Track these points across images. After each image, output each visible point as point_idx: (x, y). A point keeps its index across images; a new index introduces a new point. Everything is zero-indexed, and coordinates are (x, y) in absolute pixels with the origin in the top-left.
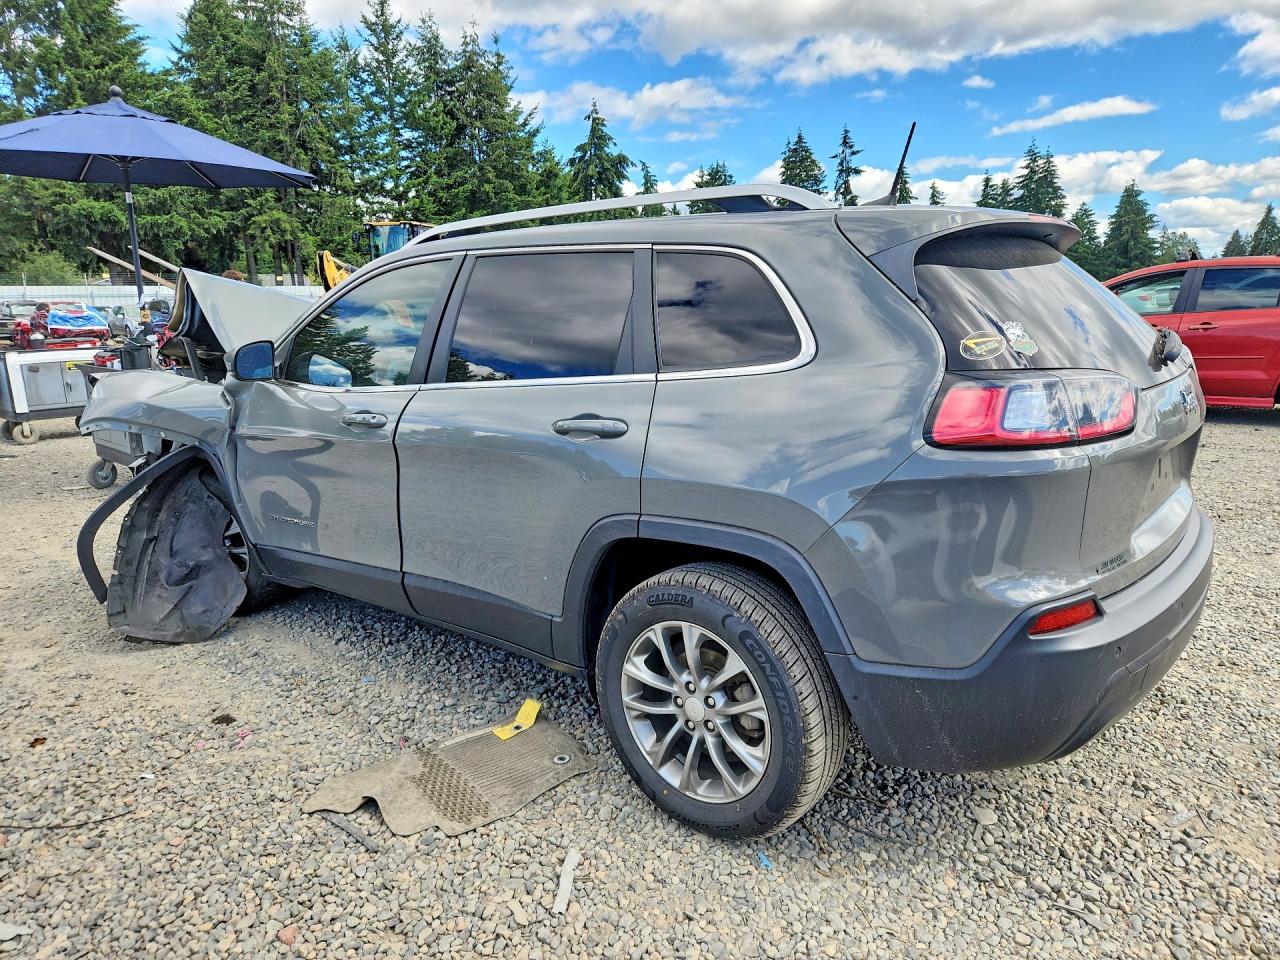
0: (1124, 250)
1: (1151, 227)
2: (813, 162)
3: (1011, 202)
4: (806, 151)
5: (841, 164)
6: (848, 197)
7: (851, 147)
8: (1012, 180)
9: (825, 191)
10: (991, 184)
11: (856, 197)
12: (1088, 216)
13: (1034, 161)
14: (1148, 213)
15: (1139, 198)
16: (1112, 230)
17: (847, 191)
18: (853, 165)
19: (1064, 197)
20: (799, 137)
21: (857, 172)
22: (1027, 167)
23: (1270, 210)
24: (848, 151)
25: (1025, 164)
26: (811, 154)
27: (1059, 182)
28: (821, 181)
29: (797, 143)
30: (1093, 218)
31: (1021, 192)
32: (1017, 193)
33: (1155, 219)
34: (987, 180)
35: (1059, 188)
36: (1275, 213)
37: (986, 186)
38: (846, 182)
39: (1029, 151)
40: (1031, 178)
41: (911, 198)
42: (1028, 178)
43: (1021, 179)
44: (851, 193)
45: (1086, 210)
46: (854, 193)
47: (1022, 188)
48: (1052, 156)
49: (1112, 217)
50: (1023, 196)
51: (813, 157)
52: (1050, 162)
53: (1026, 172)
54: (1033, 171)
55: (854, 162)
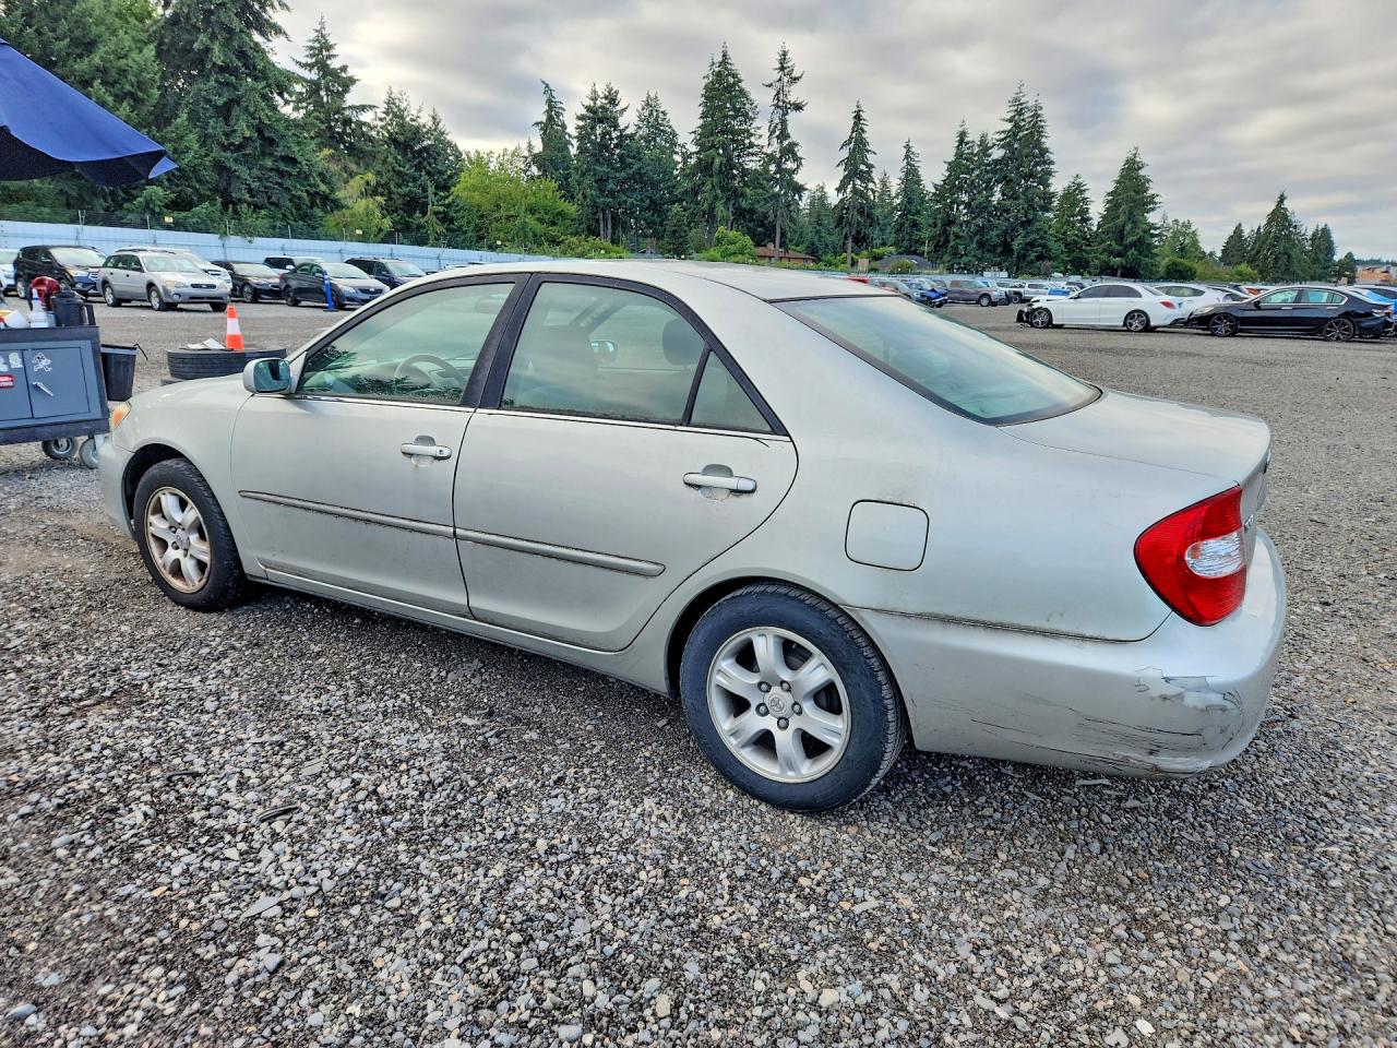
0: (1120, 235)
1: (1153, 209)
2: (741, 90)
3: (989, 165)
4: (734, 76)
6: (786, 143)
7: (790, 74)
8: (992, 138)
9: (759, 132)
10: (966, 140)
11: (797, 145)
12: (1082, 192)
13: (1020, 113)
14: (1150, 192)
15: (1141, 172)
16: (1107, 210)
17: (784, 135)
18: (792, 98)
19: (1052, 163)
20: (724, 56)
21: (798, 107)
22: (1010, 120)
23: (1282, 199)
26: (740, 81)
27: (1047, 143)
29: (720, 63)
30: (1086, 195)
32: (997, 154)
33: (1157, 200)
34: (962, 135)
35: (1047, 151)
36: (1286, 204)
37: (961, 141)
38: (784, 122)
39: (1016, 100)
40: (1015, 135)
41: (868, 151)
42: (1013, 134)
43: (1003, 136)
44: (788, 136)
45: (1079, 185)
46: (794, 138)
47: (1003, 147)
48: (1041, 108)
49: (1109, 194)
50: (1003, 158)
51: (742, 85)
52: (1039, 116)
53: (1009, 126)
54: (1016, 126)
55: (794, 94)
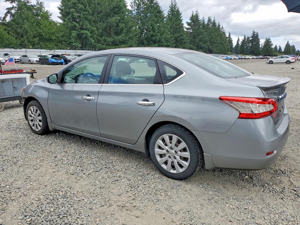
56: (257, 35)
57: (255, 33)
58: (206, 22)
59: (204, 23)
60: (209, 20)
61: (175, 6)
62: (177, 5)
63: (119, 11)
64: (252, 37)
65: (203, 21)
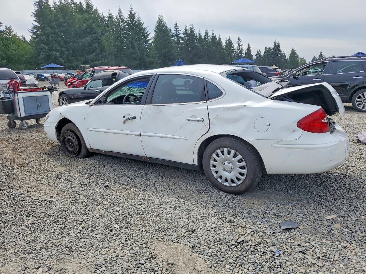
5: (238, 44)
24: (239, 41)
25: (274, 44)
28: (234, 47)
31: (273, 50)
56: (279, 47)
57: (277, 44)
58: (203, 36)
59: (200, 37)
60: (206, 33)
61: (162, 21)
62: (165, 20)
63: (91, 31)
64: (273, 49)
65: (200, 34)
